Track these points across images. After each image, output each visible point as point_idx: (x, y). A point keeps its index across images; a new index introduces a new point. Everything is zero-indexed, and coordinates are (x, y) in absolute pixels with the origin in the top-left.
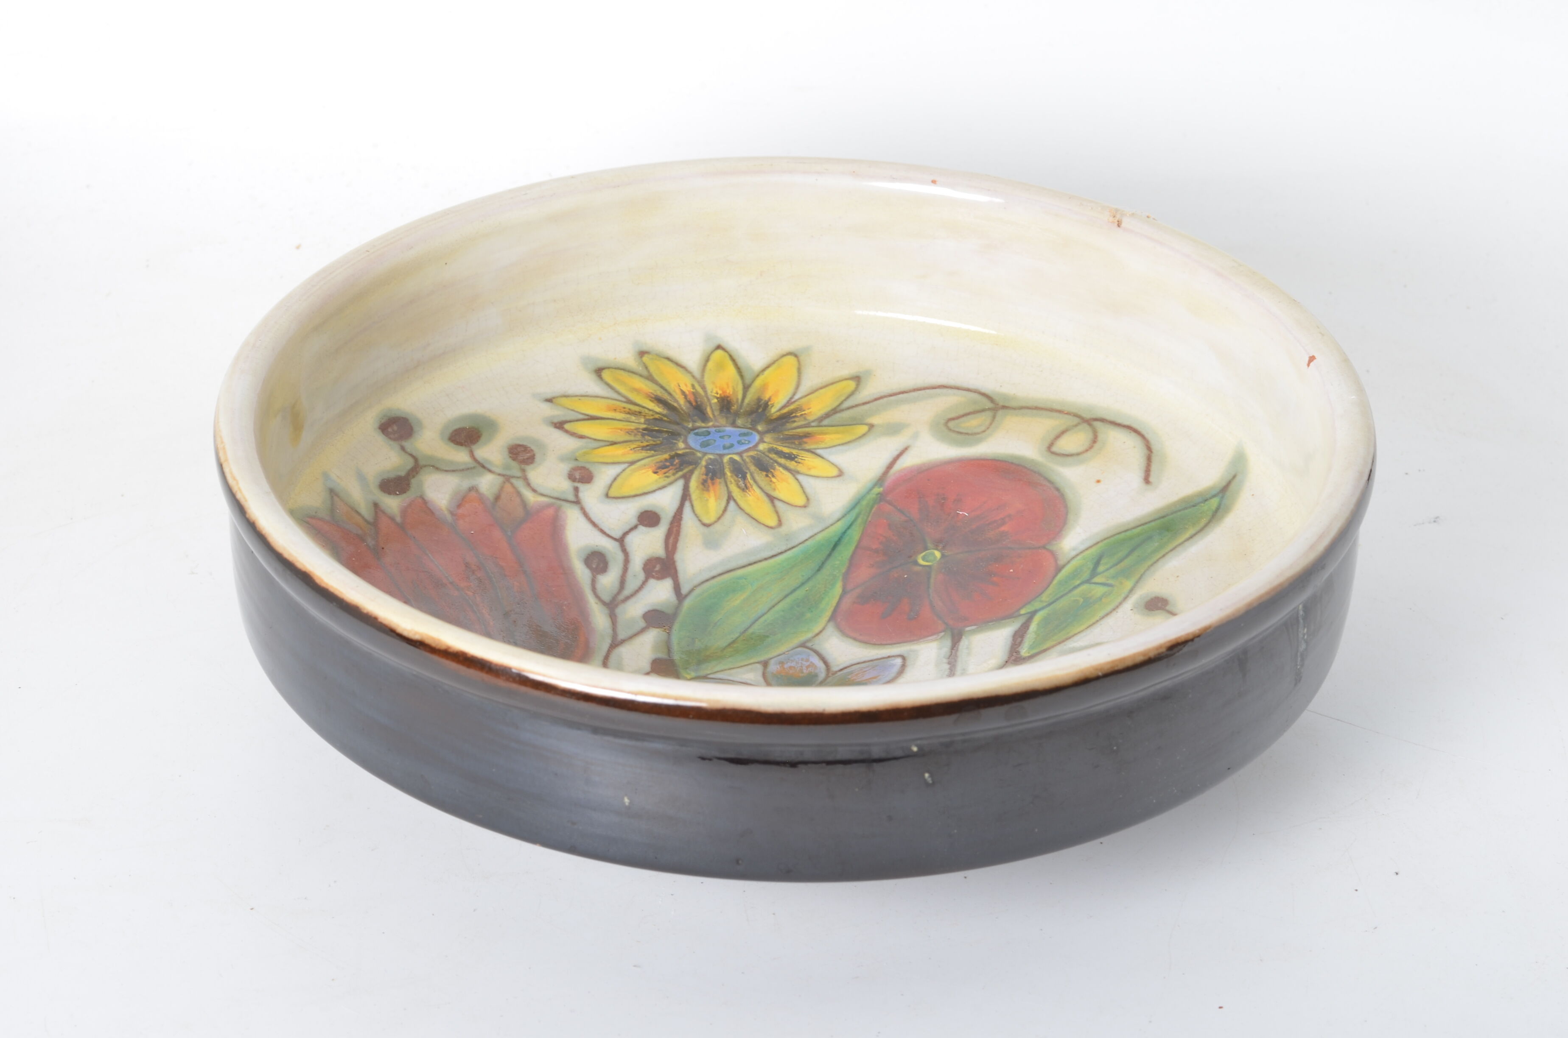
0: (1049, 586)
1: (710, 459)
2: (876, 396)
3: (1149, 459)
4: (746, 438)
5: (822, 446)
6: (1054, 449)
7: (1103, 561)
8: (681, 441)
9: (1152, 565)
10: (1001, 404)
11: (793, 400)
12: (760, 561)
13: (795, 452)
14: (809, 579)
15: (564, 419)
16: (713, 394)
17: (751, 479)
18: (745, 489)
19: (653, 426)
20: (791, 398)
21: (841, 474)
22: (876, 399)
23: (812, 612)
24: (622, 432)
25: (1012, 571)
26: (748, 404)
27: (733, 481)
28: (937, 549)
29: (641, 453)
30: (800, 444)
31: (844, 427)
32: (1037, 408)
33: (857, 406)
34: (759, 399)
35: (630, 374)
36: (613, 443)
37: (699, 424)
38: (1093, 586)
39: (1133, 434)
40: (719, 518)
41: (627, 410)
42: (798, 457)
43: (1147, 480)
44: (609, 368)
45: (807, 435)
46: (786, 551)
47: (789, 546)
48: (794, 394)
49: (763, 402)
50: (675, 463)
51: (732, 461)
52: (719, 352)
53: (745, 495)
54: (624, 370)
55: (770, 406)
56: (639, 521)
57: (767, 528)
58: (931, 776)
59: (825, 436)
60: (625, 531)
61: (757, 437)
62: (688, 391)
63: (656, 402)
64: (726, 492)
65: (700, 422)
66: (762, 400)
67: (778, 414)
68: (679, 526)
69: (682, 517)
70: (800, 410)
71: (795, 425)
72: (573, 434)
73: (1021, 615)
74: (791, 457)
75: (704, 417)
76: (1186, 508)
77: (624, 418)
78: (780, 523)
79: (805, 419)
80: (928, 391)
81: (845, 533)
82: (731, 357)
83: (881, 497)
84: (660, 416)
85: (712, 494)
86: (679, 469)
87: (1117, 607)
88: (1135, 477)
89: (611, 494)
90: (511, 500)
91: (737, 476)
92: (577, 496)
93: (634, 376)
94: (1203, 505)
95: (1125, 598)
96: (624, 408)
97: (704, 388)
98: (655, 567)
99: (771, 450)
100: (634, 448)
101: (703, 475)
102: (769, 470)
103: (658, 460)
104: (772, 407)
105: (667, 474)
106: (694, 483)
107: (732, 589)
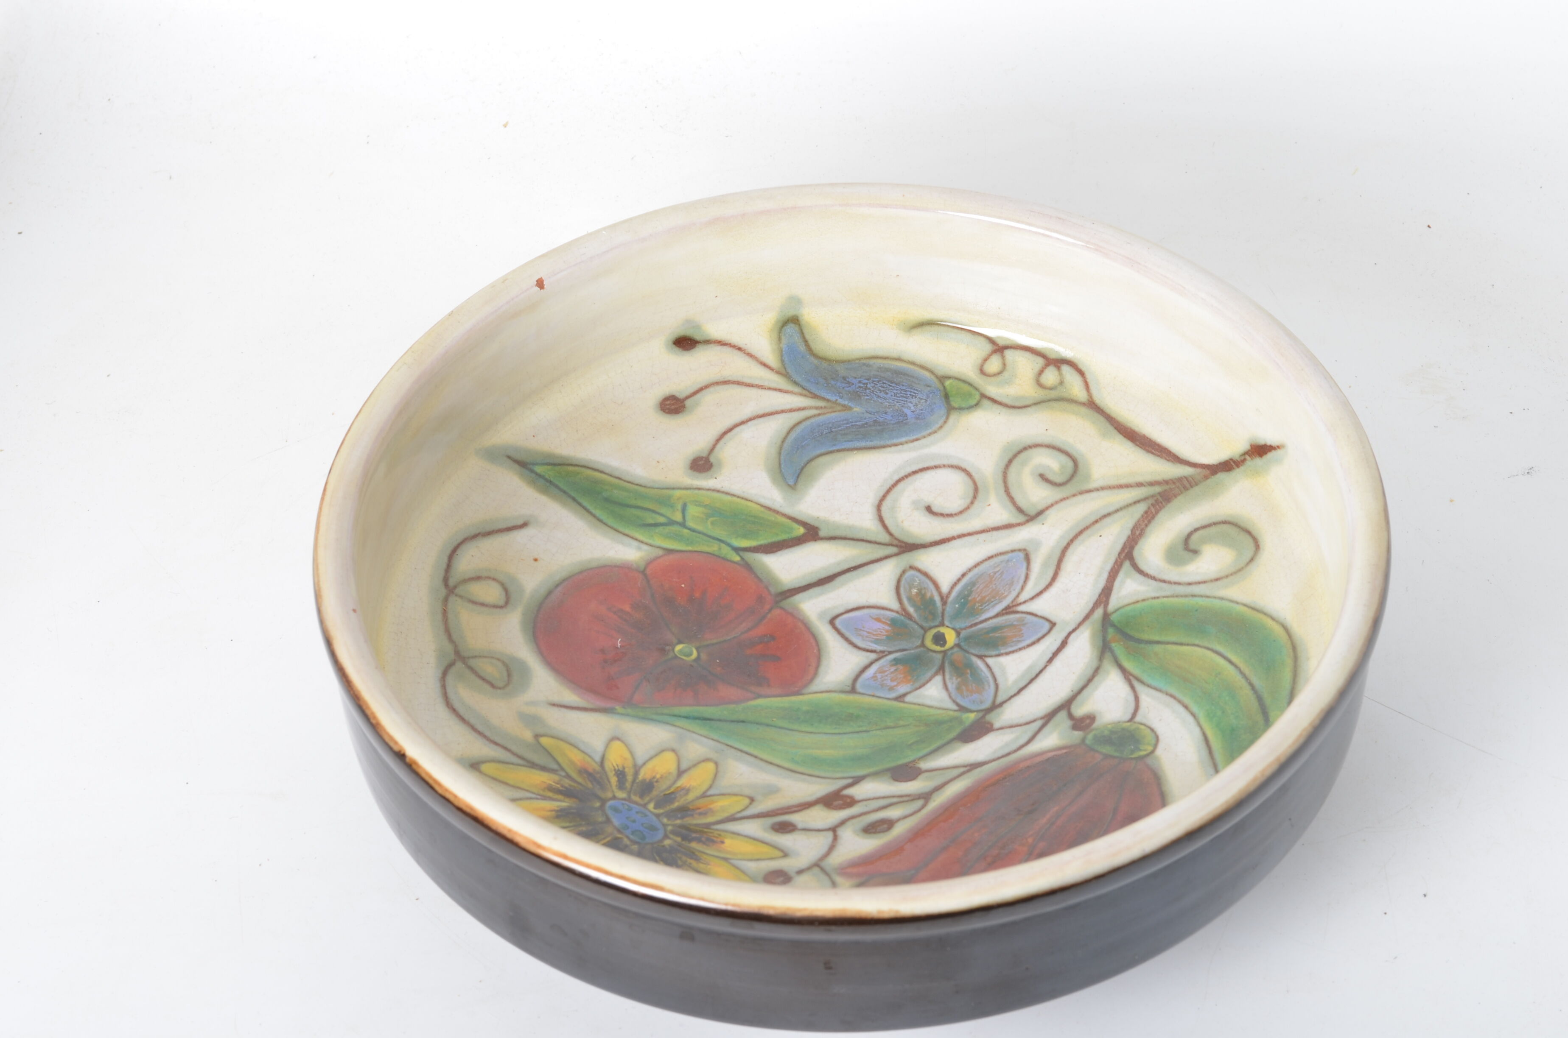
0: (696, 551)
1: (669, 820)
2: (492, 746)
3: (488, 534)
4: (621, 807)
5: (589, 759)
6: (501, 603)
7: (651, 521)
8: (662, 844)
9: (645, 487)
10: (453, 657)
11: (539, 797)
12: (762, 759)
13: (611, 774)
14: (759, 724)
18: (685, 790)
20: (537, 799)
22: (496, 744)
25: (683, 586)
28: (673, 650)
29: (706, 858)
32: (447, 630)
33: (515, 754)
37: (627, 842)
39: (459, 552)
40: (735, 795)
42: (617, 769)
43: (524, 525)
45: (584, 772)
46: (736, 749)
47: (728, 748)
48: (530, 799)
49: (560, 813)
51: (657, 808)
53: (692, 788)
56: (793, 831)
60: (817, 832)
61: (610, 804)
64: (700, 800)
65: (624, 842)
66: (557, 815)
67: (566, 800)
68: (771, 811)
69: (759, 813)
70: (552, 787)
71: (574, 784)
73: (742, 558)
74: (621, 774)
76: (556, 486)
79: (560, 781)
80: (462, 713)
81: (686, 718)
83: (628, 705)
86: (703, 831)
87: (714, 490)
89: (780, 854)
92: (809, 868)
94: (547, 476)
95: (699, 489)
98: (840, 804)
99: (621, 788)
102: (649, 782)
103: (705, 846)
105: (717, 836)
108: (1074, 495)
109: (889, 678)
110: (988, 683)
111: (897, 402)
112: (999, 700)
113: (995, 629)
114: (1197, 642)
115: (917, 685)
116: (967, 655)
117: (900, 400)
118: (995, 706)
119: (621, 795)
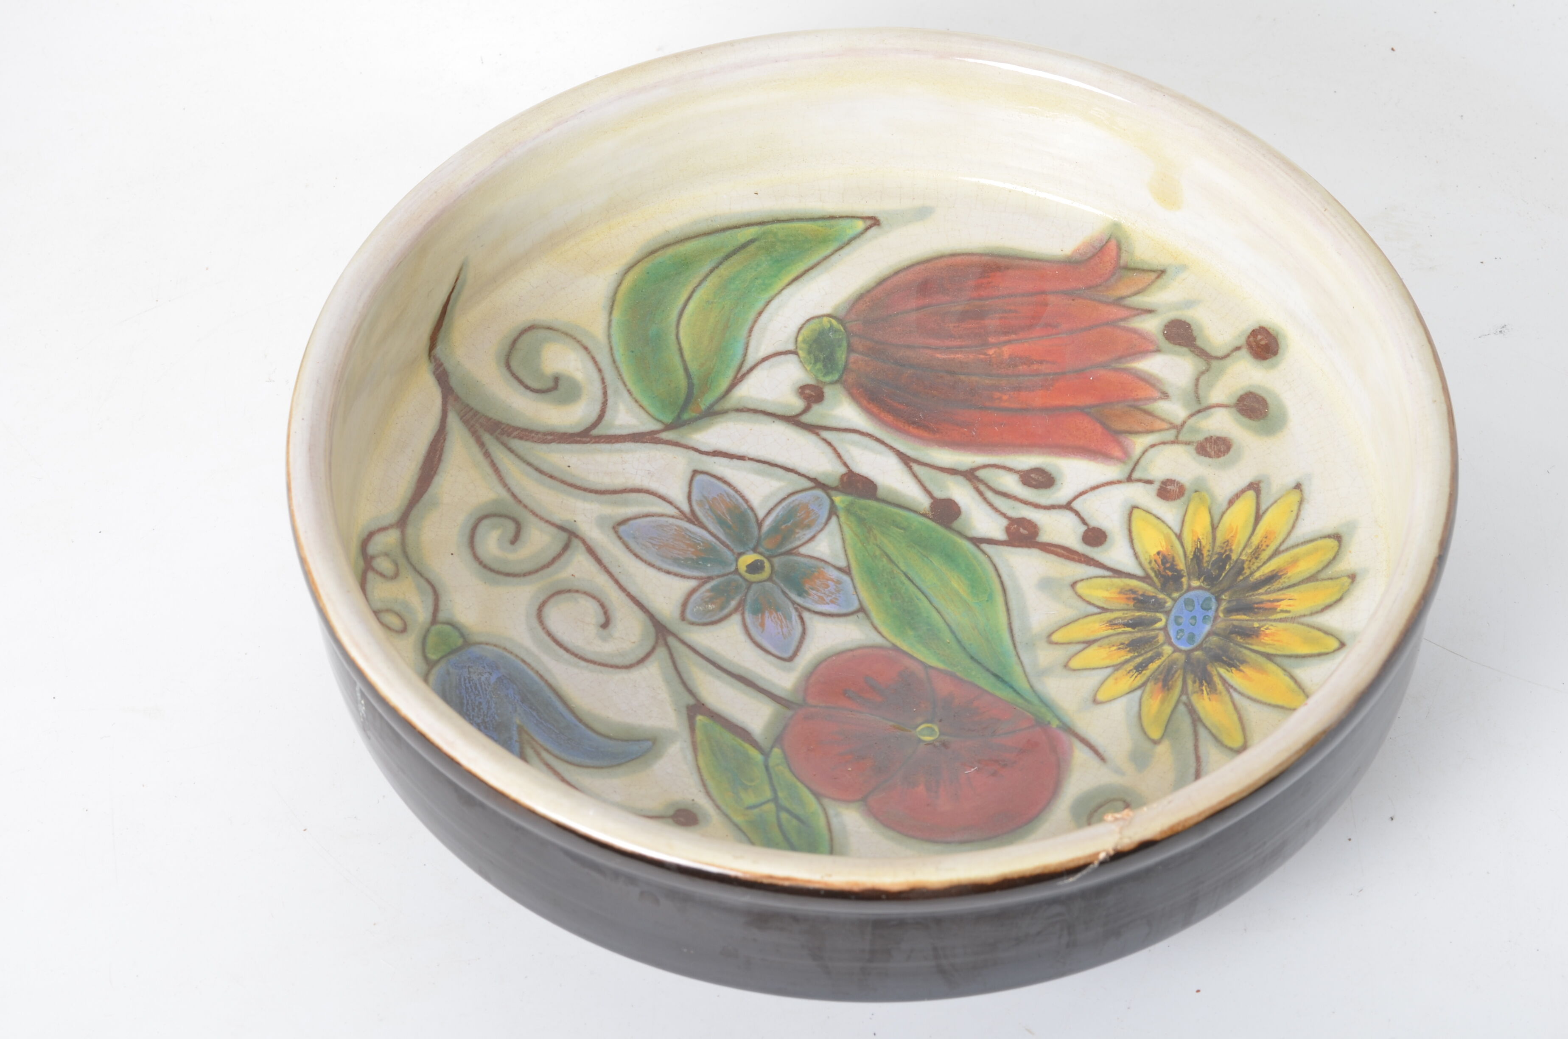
1: (1165, 603)
4: (1185, 637)
5: (1145, 696)
8: (1202, 584)
11: (1231, 691)
12: (1009, 618)
13: (1147, 673)
14: (963, 648)
15: (1264, 492)
16: (1267, 626)
17: (1123, 630)
18: (1112, 623)
19: (1232, 565)
20: (1235, 690)
21: (1095, 701)
22: (1198, 759)
24: (1229, 537)
26: (1240, 652)
28: (935, 740)
29: (1192, 547)
30: (1156, 679)
31: (1167, 720)
35: (1325, 563)
36: (1214, 528)
37: (1224, 605)
40: (1080, 597)
41: (1264, 547)
42: (1137, 673)
44: (1340, 546)
45: (1166, 687)
46: (1013, 641)
47: (1018, 645)
48: (1241, 694)
49: (1238, 663)
50: (1167, 571)
51: (1157, 621)
52: (1337, 646)
53: (1104, 622)
54: (1334, 558)
55: (1229, 669)
56: (1094, 528)
57: (1051, 632)
59: (1158, 700)
60: (1081, 513)
61: (1185, 649)
62: (1280, 605)
63: (1270, 574)
64: (1114, 608)
65: (1226, 606)
67: (1215, 674)
68: (1080, 561)
69: (1090, 566)
70: (1210, 691)
71: (1190, 682)
74: (1140, 667)
77: (1251, 543)
78: (1051, 643)
81: (1012, 687)
82: (1327, 654)
84: (1247, 575)
85: (1115, 595)
86: (1158, 574)
87: (709, 796)
89: (1136, 512)
90: (1141, 423)
92: (1139, 480)
95: (718, 807)
96: (1267, 546)
97: (1281, 620)
98: (1024, 528)
99: (1159, 655)
100: (1200, 542)
101: (1144, 592)
102: (1129, 647)
103: (1177, 559)
104: (1228, 670)
105: (1153, 562)
106: (1134, 583)
107: (977, 584)
108: (525, 507)
109: (826, 590)
110: (790, 503)
111: (486, 690)
112: (808, 484)
113: (721, 522)
114: (673, 337)
115: (822, 564)
116: (763, 537)
117: (482, 689)
118: (817, 484)
119: (1167, 649)
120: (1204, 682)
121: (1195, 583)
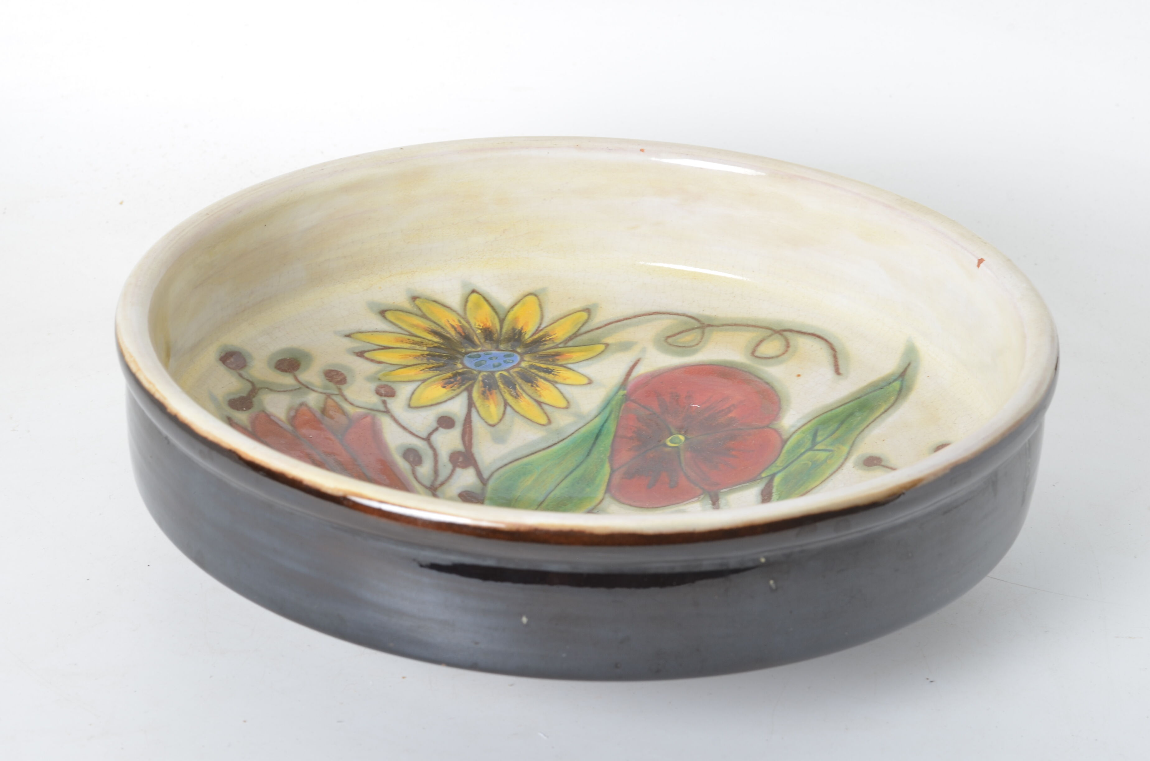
0: (779, 455)
1: (485, 375)
2: (606, 323)
3: (835, 357)
4: (510, 358)
5: (571, 361)
6: (757, 354)
7: (819, 433)
8: (459, 363)
9: (860, 434)
10: (707, 323)
11: (540, 329)
12: (540, 451)
13: (550, 367)
14: (582, 463)
15: (363, 349)
16: (477, 327)
17: (520, 389)
18: (517, 397)
19: (434, 352)
20: (539, 327)
21: (590, 382)
22: (606, 325)
23: (590, 487)
24: (411, 358)
25: (746, 446)
26: (506, 333)
27: (506, 391)
28: (680, 434)
29: (429, 372)
30: (554, 361)
31: (585, 346)
32: (735, 325)
33: (592, 330)
34: (514, 329)
35: (407, 314)
36: (406, 366)
37: (470, 349)
38: (816, 452)
39: (818, 340)
40: (501, 420)
41: (411, 341)
43: (838, 372)
44: (390, 310)
45: (558, 354)
46: (558, 442)
47: (561, 438)
48: (541, 324)
49: (517, 331)
50: (458, 379)
51: (502, 376)
52: (474, 295)
53: (517, 401)
54: (402, 311)
56: (438, 424)
57: (539, 426)
58: (775, 582)
59: (572, 354)
60: (430, 432)
61: (518, 358)
62: (457, 325)
63: (432, 334)
64: (502, 400)
66: (516, 329)
67: (531, 339)
68: (470, 427)
69: (471, 420)
70: (548, 336)
71: (546, 347)
72: (372, 361)
73: (762, 478)
74: (548, 371)
75: (473, 344)
76: (875, 391)
77: (410, 347)
78: (550, 422)
79: (553, 342)
80: (646, 317)
81: (603, 426)
82: (484, 298)
83: (627, 398)
84: (438, 344)
85: (491, 401)
86: (462, 384)
87: (841, 466)
88: (828, 371)
89: (413, 404)
90: (335, 412)
91: (509, 387)
92: (386, 407)
93: (412, 315)
94: (888, 387)
95: (846, 459)
96: (409, 339)
97: (468, 322)
98: (458, 459)
99: (532, 366)
100: (423, 369)
101: (481, 387)
102: (533, 382)
103: (444, 378)
104: (525, 334)
105: (453, 388)
106: (475, 394)
107: (522, 473)
120: (542, 340)
121: (460, 366)
